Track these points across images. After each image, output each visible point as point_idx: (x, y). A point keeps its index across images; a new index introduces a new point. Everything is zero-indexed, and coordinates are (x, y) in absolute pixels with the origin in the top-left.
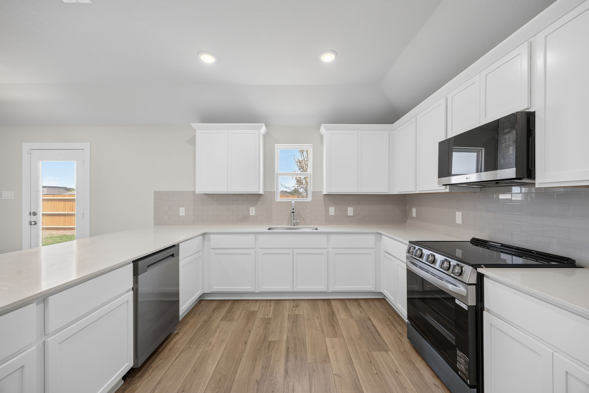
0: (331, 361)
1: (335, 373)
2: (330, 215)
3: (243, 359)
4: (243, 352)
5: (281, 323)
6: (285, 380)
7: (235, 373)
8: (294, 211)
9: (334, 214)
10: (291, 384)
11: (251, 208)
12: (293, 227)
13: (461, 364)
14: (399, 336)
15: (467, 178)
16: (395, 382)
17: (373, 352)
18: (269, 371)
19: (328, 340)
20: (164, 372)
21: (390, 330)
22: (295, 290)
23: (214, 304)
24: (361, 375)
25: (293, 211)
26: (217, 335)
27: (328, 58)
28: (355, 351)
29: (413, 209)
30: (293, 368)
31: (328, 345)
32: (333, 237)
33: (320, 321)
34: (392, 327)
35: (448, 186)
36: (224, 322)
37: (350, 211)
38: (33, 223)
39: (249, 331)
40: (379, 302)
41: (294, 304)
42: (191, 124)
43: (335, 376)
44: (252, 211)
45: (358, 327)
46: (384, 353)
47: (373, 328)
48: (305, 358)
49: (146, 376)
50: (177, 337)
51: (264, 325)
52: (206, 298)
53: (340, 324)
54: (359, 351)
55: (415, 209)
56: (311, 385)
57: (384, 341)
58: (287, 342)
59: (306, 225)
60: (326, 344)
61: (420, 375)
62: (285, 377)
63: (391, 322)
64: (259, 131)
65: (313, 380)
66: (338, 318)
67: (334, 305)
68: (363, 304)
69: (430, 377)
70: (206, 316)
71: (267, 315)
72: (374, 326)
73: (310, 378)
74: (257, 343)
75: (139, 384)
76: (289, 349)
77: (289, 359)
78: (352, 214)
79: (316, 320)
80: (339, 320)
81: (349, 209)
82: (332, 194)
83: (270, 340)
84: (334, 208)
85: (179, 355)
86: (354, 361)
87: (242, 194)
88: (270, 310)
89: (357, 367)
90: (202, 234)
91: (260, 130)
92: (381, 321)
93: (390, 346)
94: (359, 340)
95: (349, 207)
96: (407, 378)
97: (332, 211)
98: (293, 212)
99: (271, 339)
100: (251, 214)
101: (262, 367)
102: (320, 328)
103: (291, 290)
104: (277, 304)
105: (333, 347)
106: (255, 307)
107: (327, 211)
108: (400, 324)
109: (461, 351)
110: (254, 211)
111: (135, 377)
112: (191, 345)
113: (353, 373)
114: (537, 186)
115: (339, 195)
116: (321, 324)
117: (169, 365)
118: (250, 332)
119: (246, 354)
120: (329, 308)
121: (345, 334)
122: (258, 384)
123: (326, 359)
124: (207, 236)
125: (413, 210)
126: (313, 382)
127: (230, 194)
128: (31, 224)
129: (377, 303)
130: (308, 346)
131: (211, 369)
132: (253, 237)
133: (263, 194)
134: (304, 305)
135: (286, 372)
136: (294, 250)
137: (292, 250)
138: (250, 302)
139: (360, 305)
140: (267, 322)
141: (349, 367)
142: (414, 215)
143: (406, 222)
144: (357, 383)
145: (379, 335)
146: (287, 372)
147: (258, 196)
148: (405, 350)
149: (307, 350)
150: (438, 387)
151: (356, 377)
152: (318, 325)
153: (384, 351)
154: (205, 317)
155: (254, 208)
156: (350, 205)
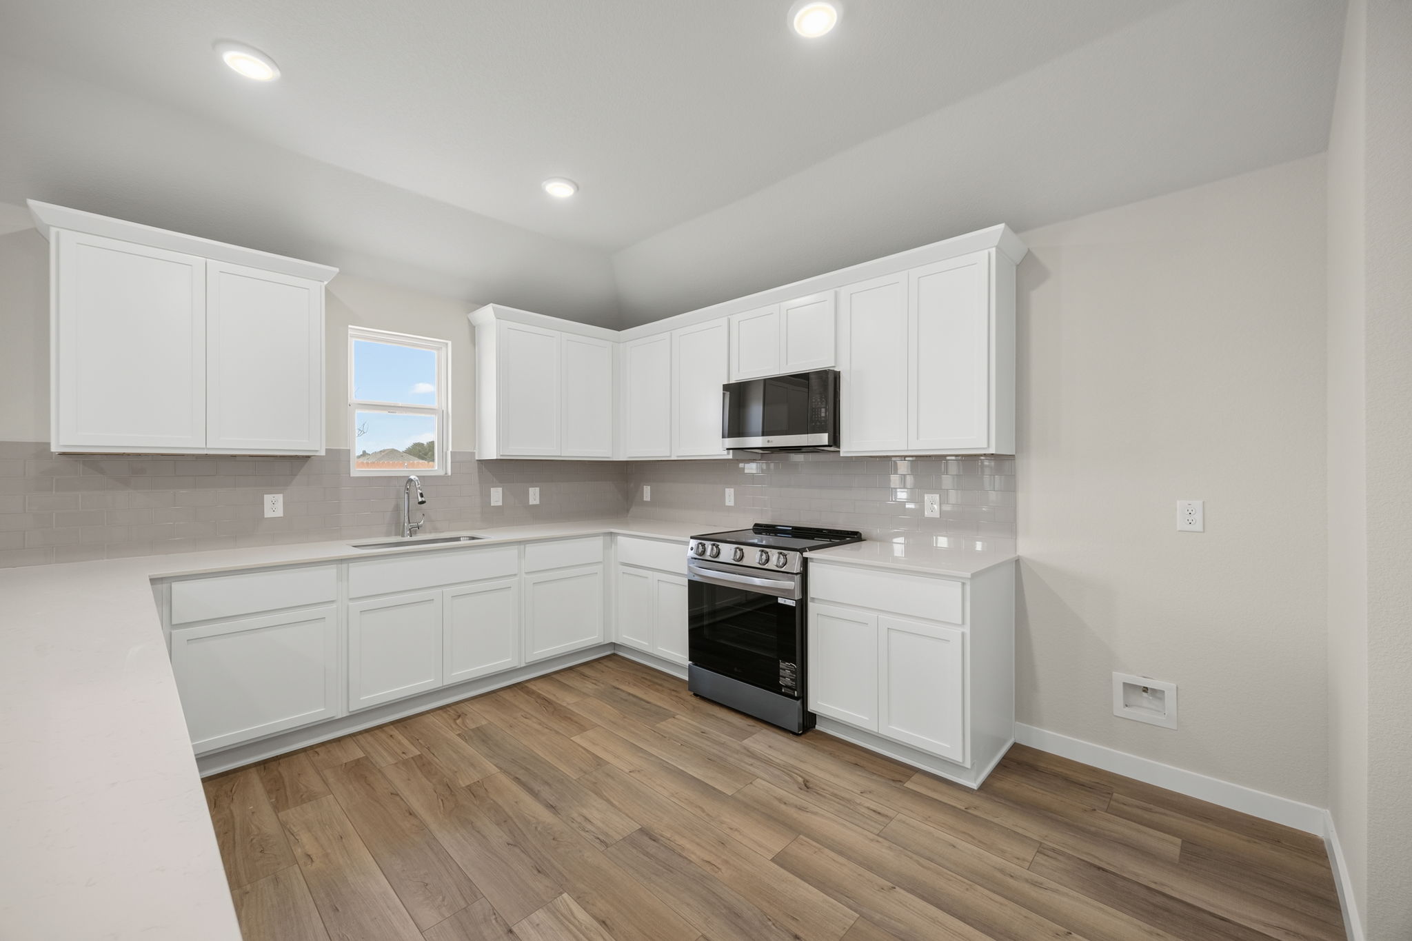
1: (628, 771)
2: (493, 505)
6: (560, 816)
8: (423, 499)
9: (501, 503)
10: (575, 815)
11: (267, 497)
12: (408, 538)
13: (785, 678)
14: (674, 693)
15: (768, 441)
16: (709, 744)
17: (658, 725)
18: (516, 820)
19: (577, 739)
21: (657, 690)
22: (448, 681)
24: (665, 756)
25: (420, 499)
26: (305, 836)
27: (560, 190)
29: (645, 487)
30: (556, 797)
31: (584, 745)
32: (530, 548)
34: (657, 686)
35: (731, 451)
37: (534, 495)
40: (610, 660)
42: (31, 202)
43: (631, 774)
44: (274, 505)
45: (609, 704)
46: (671, 720)
47: (631, 697)
53: (577, 711)
54: (637, 732)
55: (649, 487)
57: (660, 707)
60: (579, 745)
61: (729, 723)
62: (557, 813)
63: (650, 681)
64: (321, 286)
65: (605, 793)
66: (565, 704)
67: (539, 689)
68: (587, 671)
69: (740, 720)
71: (403, 753)
72: (629, 694)
73: (599, 794)
74: (441, 803)
77: (536, 790)
78: (537, 502)
79: (527, 721)
80: (569, 707)
81: (531, 490)
83: (464, 786)
84: (500, 489)
87: (235, 456)
88: (400, 743)
89: (654, 751)
91: (323, 282)
92: (635, 685)
93: (672, 710)
94: (625, 719)
95: (531, 487)
96: (718, 733)
97: (497, 496)
98: (421, 503)
99: (464, 782)
100: (268, 514)
101: (497, 825)
102: (546, 730)
103: (438, 685)
104: (406, 728)
105: (594, 743)
106: (351, 754)
107: (486, 496)
108: (664, 679)
109: (784, 661)
110: (281, 505)
114: (841, 455)
116: (541, 723)
118: (398, 795)
120: (534, 697)
121: (595, 720)
122: (515, 846)
123: (599, 762)
125: (645, 489)
126: (607, 795)
127: (183, 455)
129: (610, 664)
130: (551, 759)
132: (332, 571)
133: (323, 456)
134: (475, 708)
135: (551, 807)
136: (445, 589)
137: (439, 590)
139: (583, 675)
140: (421, 764)
141: (640, 755)
142: (647, 496)
143: (628, 511)
145: (648, 703)
147: (298, 462)
148: (694, 706)
149: (556, 764)
150: (754, 726)
151: (660, 761)
152: (537, 726)
153: (670, 718)
155: (281, 497)
156: (533, 482)
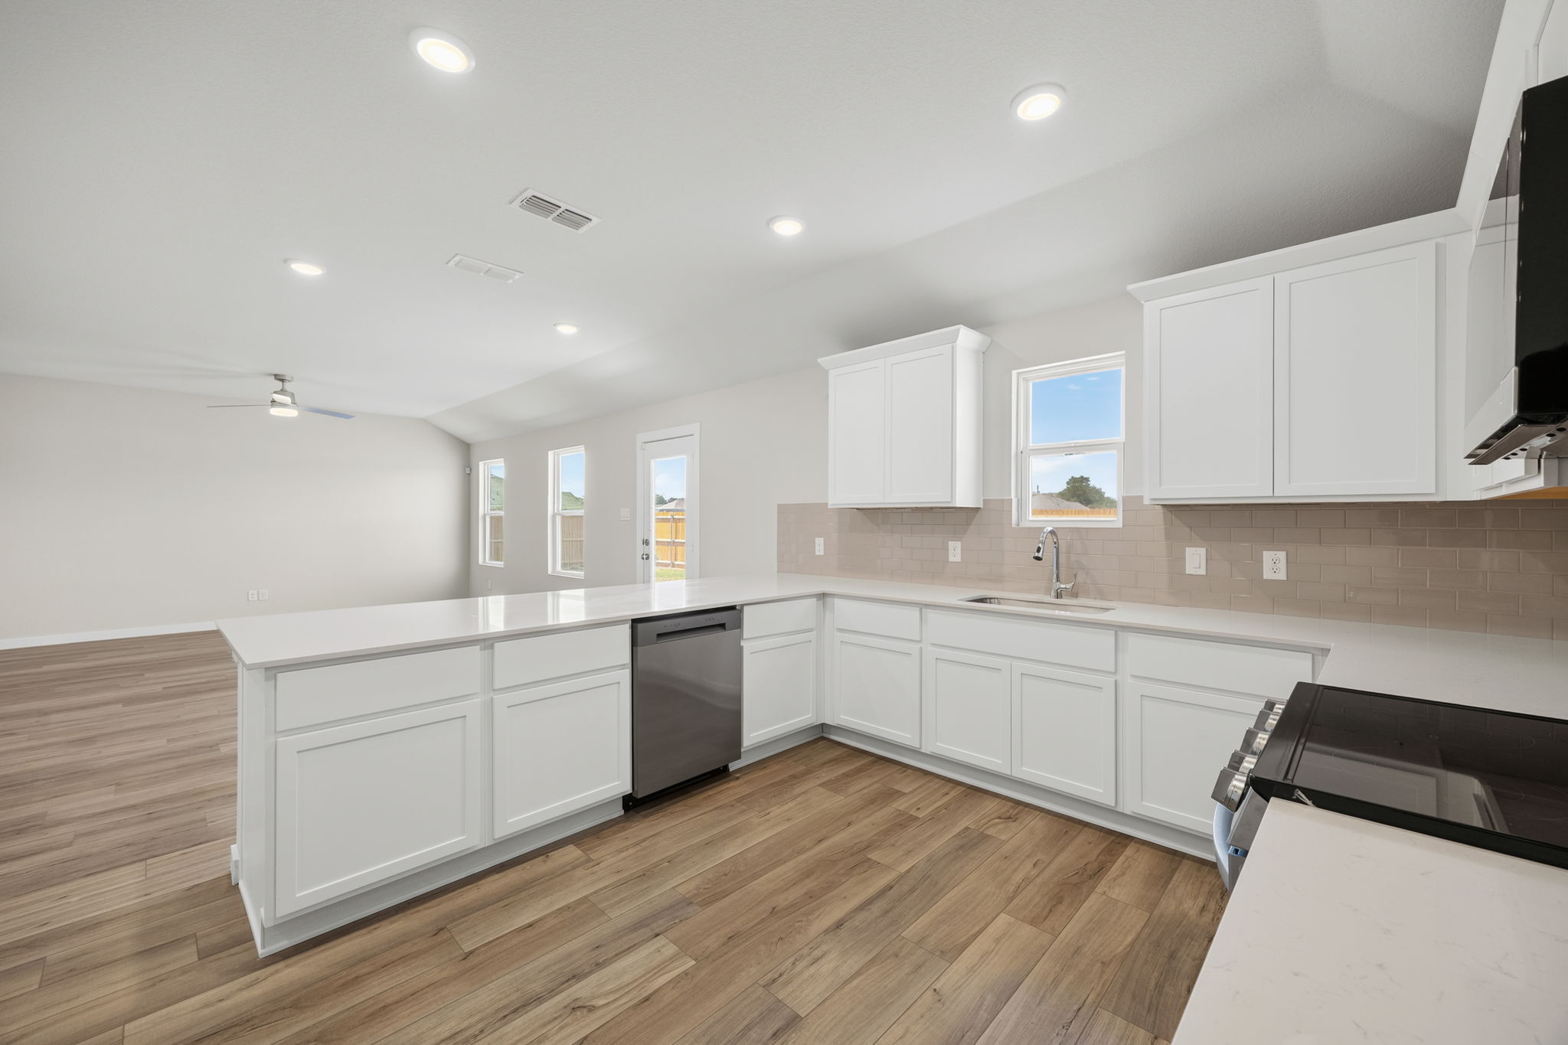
0: (958, 959)
1: (937, 986)
2: (1187, 573)
3: (791, 864)
4: (804, 850)
5: (931, 836)
6: (822, 935)
7: (756, 876)
8: (1040, 555)
9: (1202, 571)
10: (824, 947)
11: (951, 544)
17: (1103, 1013)
18: (812, 905)
19: (1003, 919)
20: (673, 824)
22: (1018, 774)
23: (838, 752)
25: (1037, 554)
26: (791, 805)
28: (1051, 979)
30: (858, 926)
31: (992, 929)
33: (1032, 873)
36: (821, 789)
37: (1274, 564)
38: (645, 557)
39: (849, 824)
41: (1008, 811)
42: (819, 358)
43: (930, 993)
44: (955, 551)
45: (1136, 938)
48: (905, 923)
49: (651, 818)
50: (732, 784)
51: (889, 825)
52: (833, 737)
53: (1089, 905)
54: (1066, 983)
56: (858, 974)
58: (902, 877)
59: (1102, 599)
60: (987, 926)
62: (827, 931)
64: (953, 347)
65: (873, 969)
66: (1102, 891)
67: (1127, 858)
70: (805, 767)
71: (918, 809)
72: (1199, 959)
74: (840, 850)
75: (634, 825)
76: (890, 890)
77: (869, 907)
78: (1281, 576)
79: (1029, 865)
81: (1269, 556)
82: (1196, 505)
83: (869, 856)
84: (1202, 551)
85: (711, 811)
86: (1020, 995)
87: (932, 508)
88: (936, 802)
90: (820, 594)
91: (955, 342)
94: (1098, 965)
95: (1266, 550)
97: (1195, 559)
98: (1038, 559)
99: (874, 856)
100: (952, 560)
101: (806, 892)
102: (1012, 887)
103: (1005, 770)
104: (966, 796)
105: (998, 941)
106: (906, 785)
107: (1177, 561)
110: (959, 550)
111: (640, 812)
112: (739, 804)
113: (983, 1015)
115: (1225, 508)
116: (1027, 881)
117: (687, 818)
119: (803, 857)
120: (1102, 857)
121: (1072, 929)
122: (771, 912)
123: (951, 951)
124: (829, 600)
126: (870, 972)
128: (643, 558)
130: (942, 904)
131: (730, 851)
133: (981, 506)
134: (1035, 822)
135: (839, 925)
136: (1015, 663)
137: (1007, 661)
138: (909, 771)
140: (904, 821)
141: (989, 997)
144: (966, 1038)
146: (841, 925)
147: (967, 513)
149: (929, 912)
151: (980, 1025)
152: (1018, 877)
154: (802, 768)
155: (958, 544)
156: (1273, 544)
